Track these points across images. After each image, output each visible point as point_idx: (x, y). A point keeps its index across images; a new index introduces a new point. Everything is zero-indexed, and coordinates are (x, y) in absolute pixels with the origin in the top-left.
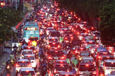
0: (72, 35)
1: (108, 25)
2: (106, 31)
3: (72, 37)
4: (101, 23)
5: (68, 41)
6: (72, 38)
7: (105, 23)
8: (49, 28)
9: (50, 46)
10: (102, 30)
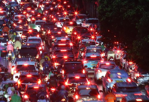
0: (65, 50)
1: (111, 11)
2: (109, 21)
3: (66, 55)
4: (100, 8)
5: (58, 64)
6: (66, 57)
7: (107, 9)
8: (31, 37)
9: (21, 81)
10: (102, 19)
